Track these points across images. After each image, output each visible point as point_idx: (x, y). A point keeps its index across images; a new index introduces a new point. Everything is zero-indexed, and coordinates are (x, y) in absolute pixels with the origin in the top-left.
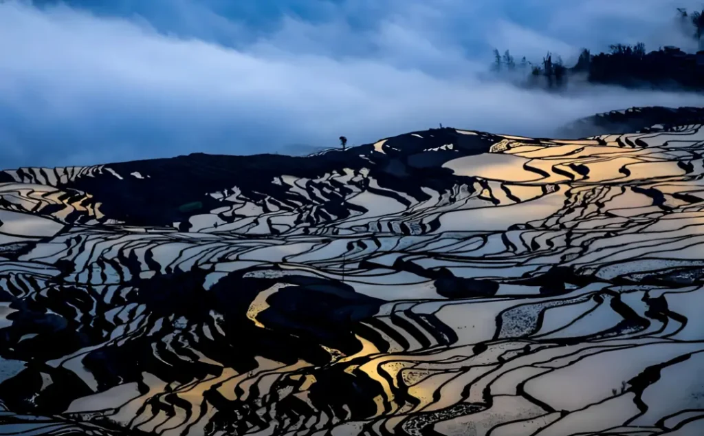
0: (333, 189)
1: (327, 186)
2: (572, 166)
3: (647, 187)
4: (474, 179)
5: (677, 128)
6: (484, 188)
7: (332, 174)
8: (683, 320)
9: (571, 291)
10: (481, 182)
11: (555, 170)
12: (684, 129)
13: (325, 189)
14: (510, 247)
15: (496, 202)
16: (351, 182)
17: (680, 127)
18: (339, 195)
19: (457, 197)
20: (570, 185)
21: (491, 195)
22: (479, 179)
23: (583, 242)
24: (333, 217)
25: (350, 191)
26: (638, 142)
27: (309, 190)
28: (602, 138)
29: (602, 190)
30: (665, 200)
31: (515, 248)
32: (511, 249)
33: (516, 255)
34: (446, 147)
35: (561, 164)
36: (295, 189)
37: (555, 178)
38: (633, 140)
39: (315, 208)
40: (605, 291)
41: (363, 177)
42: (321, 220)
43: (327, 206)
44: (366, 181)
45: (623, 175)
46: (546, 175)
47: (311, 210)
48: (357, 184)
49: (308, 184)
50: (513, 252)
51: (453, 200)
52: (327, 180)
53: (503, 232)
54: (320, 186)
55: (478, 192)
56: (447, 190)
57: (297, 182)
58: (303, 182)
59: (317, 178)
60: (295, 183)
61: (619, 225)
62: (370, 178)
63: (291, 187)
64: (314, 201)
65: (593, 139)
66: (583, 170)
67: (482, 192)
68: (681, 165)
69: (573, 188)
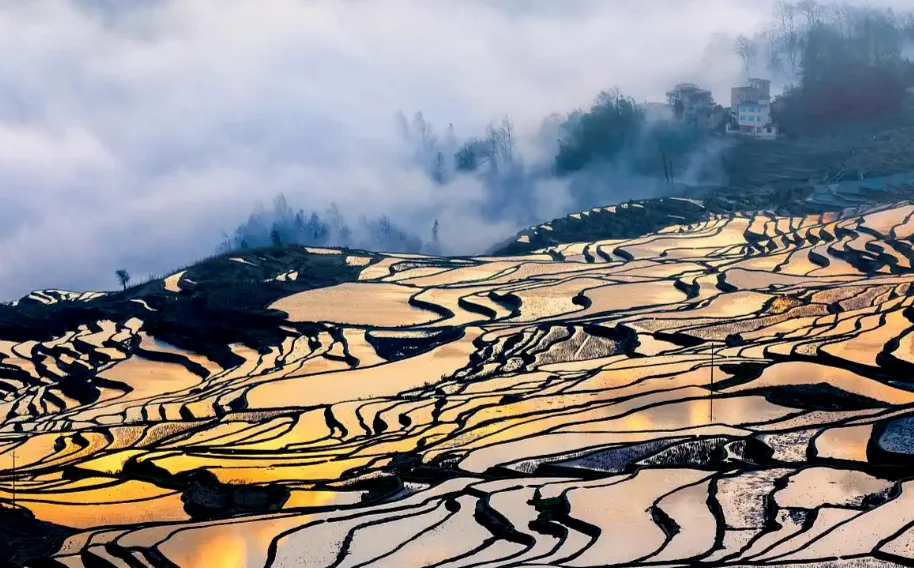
0: (77, 357)
1: (66, 351)
2: (493, 296)
3: (612, 325)
4: (320, 326)
5: (690, 228)
6: (336, 341)
7: (78, 331)
8: (594, 532)
9: (412, 494)
10: (331, 331)
11: (463, 304)
12: (701, 227)
13: (64, 358)
14: (336, 429)
15: (352, 362)
16: (109, 343)
17: (694, 226)
18: (87, 365)
19: (287, 359)
20: (482, 328)
21: (345, 351)
22: (329, 326)
23: (461, 415)
24: (71, 403)
25: (106, 358)
26: (617, 252)
27: (36, 360)
28: (557, 250)
29: (535, 333)
30: (639, 344)
31: (345, 432)
32: (338, 433)
33: (344, 443)
34: (287, 277)
35: (476, 294)
36: (12, 360)
37: (461, 317)
38: (608, 250)
39: (42, 390)
40: (469, 490)
41: (131, 333)
42: (51, 407)
43: (63, 385)
44: (135, 339)
45: (579, 307)
46: (446, 313)
47: (35, 393)
48: (119, 346)
49: (34, 351)
50: (339, 439)
51: (280, 365)
52: (69, 341)
53: (328, 407)
54: (56, 352)
55: (324, 348)
56: (272, 348)
57: (15, 348)
58: (26, 348)
59: (51, 340)
60: (13, 350)
61: (536, 385)
62: (143, 334)
63: (7, 357)
64: (44, 379)
65: (544, 253)
66: (512, 302)
67: (330, 348)
68: (680, 286)
69: (487, 332)
